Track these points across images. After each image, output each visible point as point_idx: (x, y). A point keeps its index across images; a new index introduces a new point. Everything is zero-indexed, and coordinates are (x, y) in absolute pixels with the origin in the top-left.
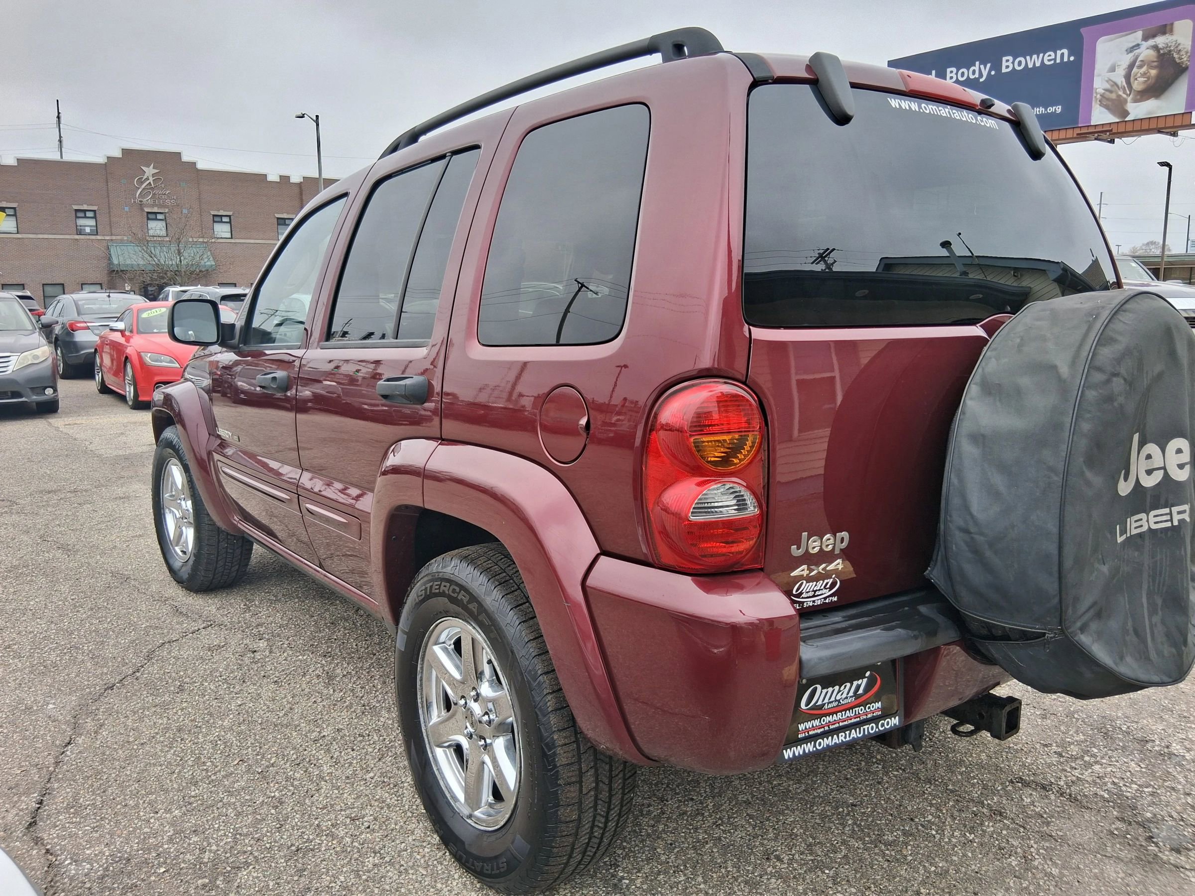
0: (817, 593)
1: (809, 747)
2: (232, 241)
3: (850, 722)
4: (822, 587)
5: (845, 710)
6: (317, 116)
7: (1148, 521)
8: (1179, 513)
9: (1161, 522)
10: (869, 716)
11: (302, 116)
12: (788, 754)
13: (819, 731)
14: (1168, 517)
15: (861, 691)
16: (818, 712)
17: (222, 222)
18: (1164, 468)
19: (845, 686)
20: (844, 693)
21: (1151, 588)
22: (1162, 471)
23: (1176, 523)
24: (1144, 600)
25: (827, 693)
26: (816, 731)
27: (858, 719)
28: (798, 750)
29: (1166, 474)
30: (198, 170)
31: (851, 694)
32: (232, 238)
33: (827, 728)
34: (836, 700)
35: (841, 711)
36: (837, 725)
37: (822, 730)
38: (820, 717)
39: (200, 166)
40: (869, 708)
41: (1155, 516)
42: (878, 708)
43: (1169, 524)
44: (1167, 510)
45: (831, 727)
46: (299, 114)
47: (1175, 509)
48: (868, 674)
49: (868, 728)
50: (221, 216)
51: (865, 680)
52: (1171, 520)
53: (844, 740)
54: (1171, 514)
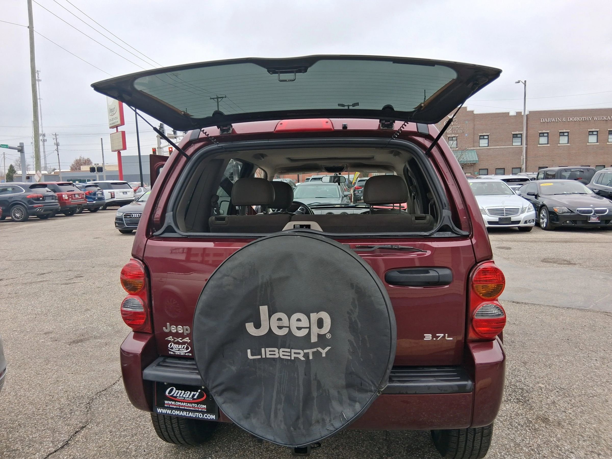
0: (180, 350)
1: (169, 412)
2: (488, 148)
3: (190, 408)
4: (182, 348)
5: (188, 403)
6: (525, 81)
7: (279, 353)
8: (295, 353)
9: (286, 355)
10: (200, 410)
11: (519, 82)
12: (159, 410)
13: (175, 407)
14: (289, 354)
15: (195, 397)
16: (174, 399)
17: (484, 139)
18: (289, 327)
19: (188, 393)
20: (188, 395)
21: (279, 389)
22: (288, 329)
23: (293, 358)
24: (275, 394)
25: (178, 392)
26: (173, 406)
27: (194, 409)
28: (164, 411)
29: (290, 330)
30: (474, 114)
31: (191, 396)
32: (488, 146)
33: (178, 407)
34: (183, 397)
35: (186, 403)
36: (183, 408)
37: (176, 407)
38: (175, 401)
39: (475, 112)
40: (200, 406)
41: (283, 352)
42: (205, 408)
43: (289, 358)
44: (289, 350)
45: (180, 407)
46: (517, 81)
47: (293, 351)
48: (199, 391)
49: (198, 415)
50: (484, 136)
51: (198, 393)
52: (291, 356)
53: (186, 415)
54: (291, 352)
